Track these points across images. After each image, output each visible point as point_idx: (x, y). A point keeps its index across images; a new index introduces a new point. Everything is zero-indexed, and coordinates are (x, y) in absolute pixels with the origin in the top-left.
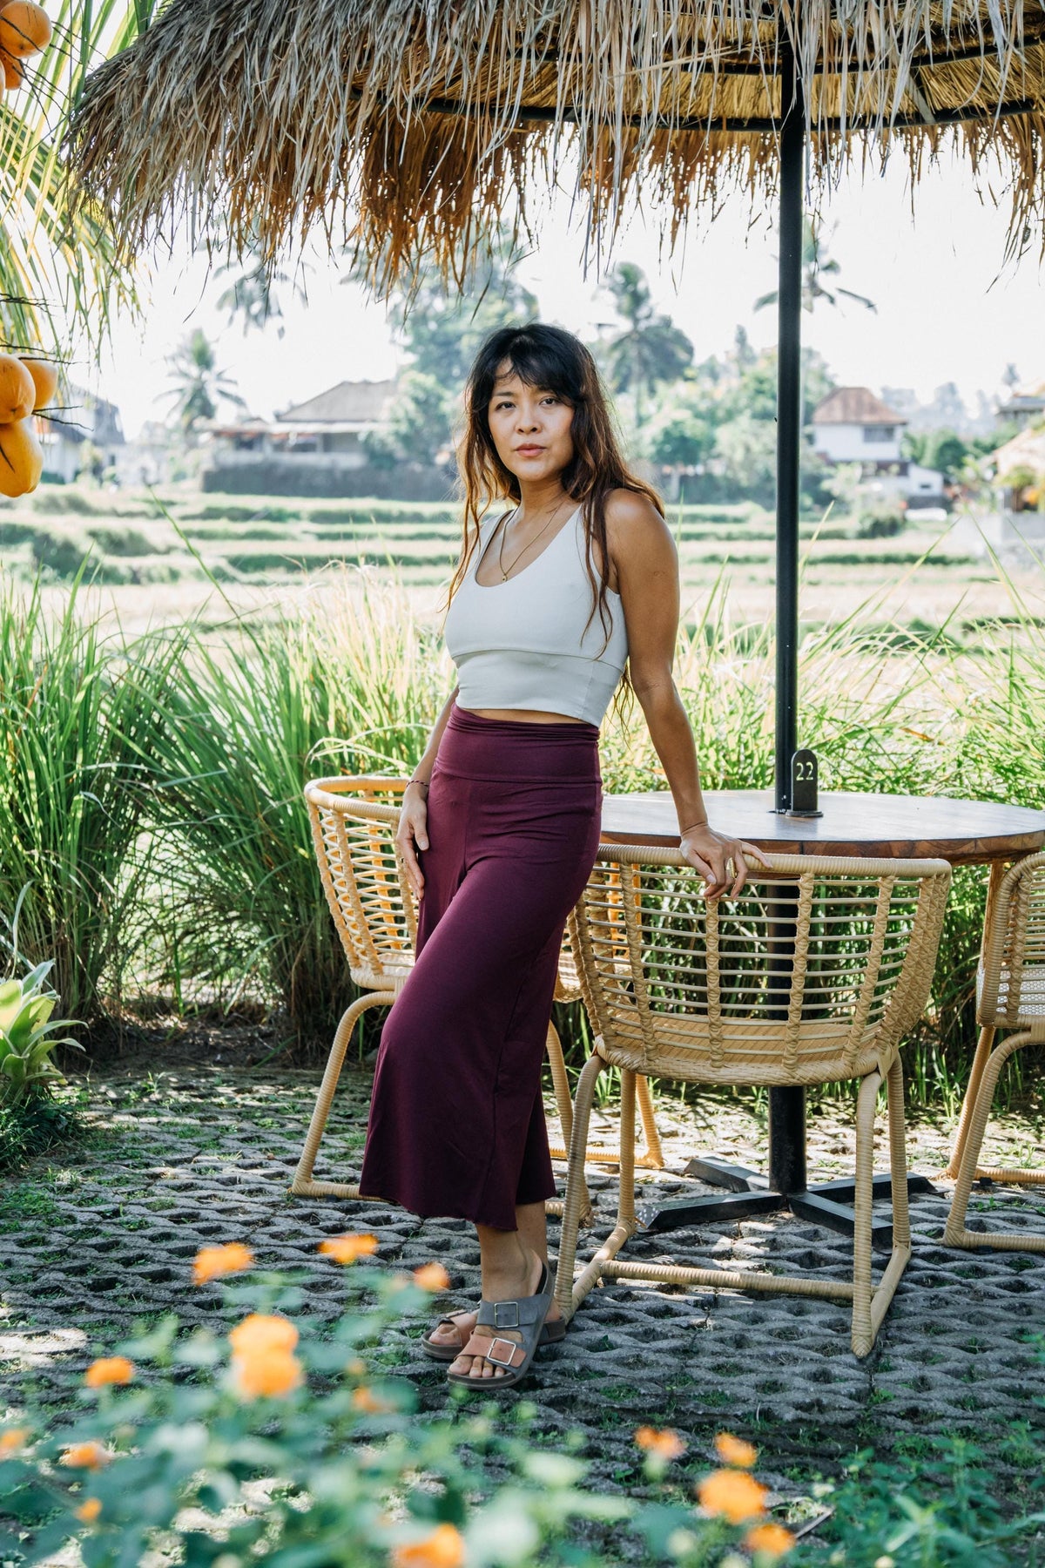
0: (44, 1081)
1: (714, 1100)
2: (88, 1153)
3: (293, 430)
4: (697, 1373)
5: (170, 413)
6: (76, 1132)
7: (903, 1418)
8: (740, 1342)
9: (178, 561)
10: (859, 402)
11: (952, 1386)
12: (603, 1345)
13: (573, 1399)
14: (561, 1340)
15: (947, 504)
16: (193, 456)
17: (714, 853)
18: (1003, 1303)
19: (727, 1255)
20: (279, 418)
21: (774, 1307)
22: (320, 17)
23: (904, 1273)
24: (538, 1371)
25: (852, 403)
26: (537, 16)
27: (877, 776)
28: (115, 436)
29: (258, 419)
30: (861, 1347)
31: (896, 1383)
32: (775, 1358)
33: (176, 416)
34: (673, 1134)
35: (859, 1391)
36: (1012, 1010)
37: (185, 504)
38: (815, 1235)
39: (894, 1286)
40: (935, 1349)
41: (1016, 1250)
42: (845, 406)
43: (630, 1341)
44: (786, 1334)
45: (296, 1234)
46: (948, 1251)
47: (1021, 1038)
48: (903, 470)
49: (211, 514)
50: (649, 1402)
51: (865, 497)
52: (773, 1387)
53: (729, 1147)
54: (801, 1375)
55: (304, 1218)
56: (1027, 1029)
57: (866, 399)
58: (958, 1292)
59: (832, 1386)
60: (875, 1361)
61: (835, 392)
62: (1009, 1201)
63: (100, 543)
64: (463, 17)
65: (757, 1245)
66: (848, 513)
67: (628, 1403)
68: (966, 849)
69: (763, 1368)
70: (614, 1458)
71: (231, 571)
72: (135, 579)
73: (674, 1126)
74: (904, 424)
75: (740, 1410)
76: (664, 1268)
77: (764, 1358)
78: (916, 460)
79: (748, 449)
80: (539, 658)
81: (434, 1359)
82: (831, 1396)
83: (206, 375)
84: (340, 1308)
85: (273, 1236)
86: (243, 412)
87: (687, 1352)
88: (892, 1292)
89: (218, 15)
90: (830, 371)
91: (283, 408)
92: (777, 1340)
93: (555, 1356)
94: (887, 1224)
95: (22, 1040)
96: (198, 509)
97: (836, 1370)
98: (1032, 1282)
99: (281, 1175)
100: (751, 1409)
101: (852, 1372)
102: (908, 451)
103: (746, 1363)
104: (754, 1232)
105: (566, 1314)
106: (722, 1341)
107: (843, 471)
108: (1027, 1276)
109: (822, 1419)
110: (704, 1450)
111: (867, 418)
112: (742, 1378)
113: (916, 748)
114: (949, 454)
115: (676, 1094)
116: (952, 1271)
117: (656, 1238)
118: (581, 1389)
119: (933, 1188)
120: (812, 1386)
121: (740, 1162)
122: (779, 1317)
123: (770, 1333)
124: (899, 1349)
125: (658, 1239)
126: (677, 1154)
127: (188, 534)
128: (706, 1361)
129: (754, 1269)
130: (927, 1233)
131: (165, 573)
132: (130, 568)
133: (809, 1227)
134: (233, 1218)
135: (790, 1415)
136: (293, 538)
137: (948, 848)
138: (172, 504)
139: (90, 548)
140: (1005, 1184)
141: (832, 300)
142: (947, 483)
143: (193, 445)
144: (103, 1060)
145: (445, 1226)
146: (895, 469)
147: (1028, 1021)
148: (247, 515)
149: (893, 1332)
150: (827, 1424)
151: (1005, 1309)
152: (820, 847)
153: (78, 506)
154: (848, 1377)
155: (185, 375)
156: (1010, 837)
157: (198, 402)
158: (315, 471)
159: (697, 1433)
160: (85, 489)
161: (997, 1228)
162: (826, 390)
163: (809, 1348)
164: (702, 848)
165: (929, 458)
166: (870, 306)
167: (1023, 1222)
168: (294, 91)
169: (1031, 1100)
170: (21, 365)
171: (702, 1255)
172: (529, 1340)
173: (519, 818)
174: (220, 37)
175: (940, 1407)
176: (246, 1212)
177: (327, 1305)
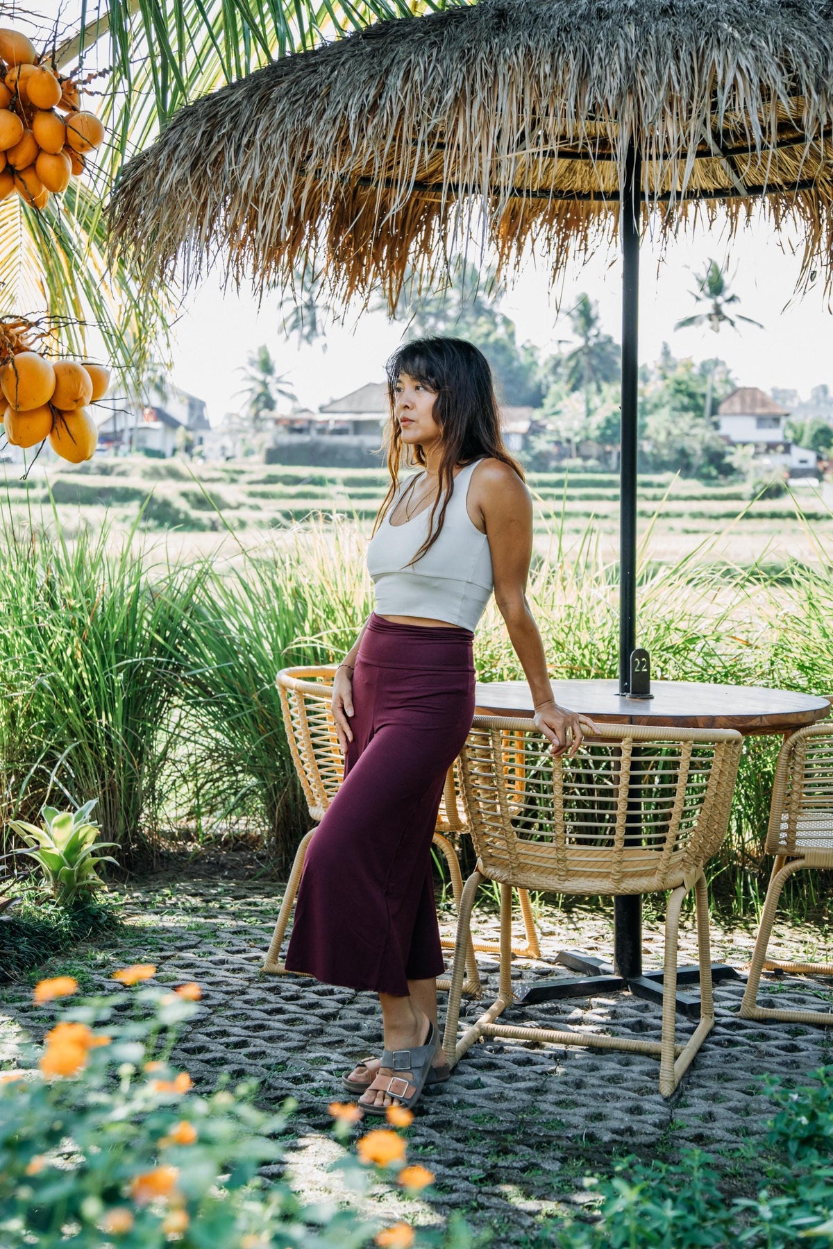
0: (92, 888)
1: (585, 910)
2: (119, 940)
3: (332, 419)
4: (543, 1106)
5: (242, 406)
6: (113, 924)
7: (691, 1141)
8: (579, 1085)
9: (244, 514)
10: (754, 399)
11: (731, 1119)
12: (477, 1085)
13: (450, 1123)
14: (446, 1081)
15: (819, 475)
16: (261, 436)
17: (558, 723)
18: (778, 1060)
19: (579, 1021)
20: (322, 410)
21: (608, 1060)
22: (275, 122)
23: (707, 1037)
24: (426, 1103)
25: (748, 399)
26: (429, 120)
27: (710, 671)
28: (202, 423)
29: (306, 410)
30: (666, 1089)
31: (689, 1118)
32: (603, 1097)
33: (247, 408)
34: (551, 934)
35: (661, 1122)
36: (791, 842)
37: (251, 472)
38: (646, 1008)
39: (698, 1046)
40: (722, 1092)
41: (794, 1022)
42: (743, 401)
43: (496, 1082)
44: (613, 1080)
45: (263, 1001)
46: (743, 1022)
47: (798, 864)
48: (787, 449)
49: (271, 480)
50: (505, 1126)
51: (756, 469)
52: (599, 1117)
53: (592, 943)
54: (621, 1109)
55: (270, 990)
56: (802, 857)
57: (759, 396)
58: (747, 1052)
59: (642, 1117)
60: (677, 1098)
61: (736, 391)
62: (794, 986)
63: (189, 501)
64: (375, 121)
65: (601, 1015)
66: (744, 481)
67: (489, 1127)
68: (754, 723)
69: (593, 1103)
70: (473, 1166)
71: (284, 521)
72: (214, 528)
73: (552, 928)
74: (787, 415)
75: (571, 1133)
76: (529, 1029)
77: (595, 1096)
78: (797, 442)
79: (669, 434)
80: (424, 580)
81: (351, 1092)
82: (640, 1125)
83: (269, 379)
84: (289, 1054)
85: (246, 1002)
86: (297, 405)
87: (538, 1091)
88: (695, 1050)
89: (208, 121)
90: (732, 376)
91: (326, 402)
92: (606, 1083)
93: (441, 1092)
94: (697, 1001)
95: (73, 857)
96: (262, 476)
97: (647, 1106)
98: (802, 1045)
99: (258, 958)
100: (579, 1132)
101: (658, 1107)
102: (790, 435)
103: (581, 1099)
104: (600, 1005)
105: (450, 1062)
106: (565, 1083)
107: (739, 451)
108: (800, 1041)
109: (630, 1140)
110: (539, 1161)
111: (759, 411)
112: (576, 1110)
113: (740, 651)
114: (821, 437)
115: (556, 904)
116: (744, 1036)
117: (527, 1009)
118: (456, 1116)
119: (738, 975)
120: (627, 1117)
121: (598, 955)
122: (610, 1067)
123: (602, 1078)
124: (696, 1091)
125: (529, 1009)
126: (550, 948)
127: (252, 495)
128: (551, 1097)
129: (597, 1032)
130: (729, 1008)
131: (236, 524)
132: (210, 519)
133: (641, 1002)
134: (219, 989)
135: (607, 1137)
136: (331, 498)
137: (741, 721)
138: (242, 472)
139: (182, 505)
140: (793, 974)
141: (732, 323)
142: (819, 459)
143: (259, 430)
144: (142, 874)
145: (373, 997)
146: (781, 448)
147: (803, 851)
148: (297, 481)
149: (693, 1079)
150: (634, 1144)
151: (779, 1064)
152: (645, 720)
153: (174, 474)
154: (654, 1109)
155: (254, 379)
156: (787, 714)
157: (263, 399)
158: (347, 448)
159: (538, 1149)
160: (179, 462)
161: (783, 1005)
162: (729, 390)
163: (629, 1089)
164: (549, 719)
165: (806, 440)
166: (761, 326)
167: (803, 1002)
168: (258, 173)
169: (824, 913)
170: (83, 369)
171: (560, 1021)
172: (418, 1079)
173: (410, 696)
174: (208, 136)
175: (719, 1133)
176: (228, 984)
177: (278, 1052)
